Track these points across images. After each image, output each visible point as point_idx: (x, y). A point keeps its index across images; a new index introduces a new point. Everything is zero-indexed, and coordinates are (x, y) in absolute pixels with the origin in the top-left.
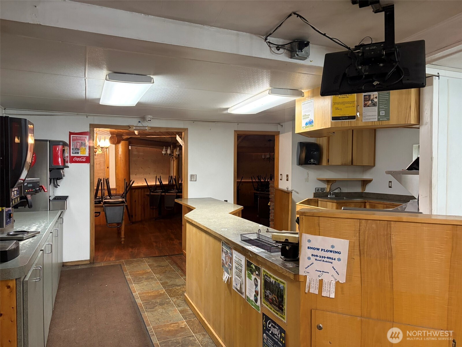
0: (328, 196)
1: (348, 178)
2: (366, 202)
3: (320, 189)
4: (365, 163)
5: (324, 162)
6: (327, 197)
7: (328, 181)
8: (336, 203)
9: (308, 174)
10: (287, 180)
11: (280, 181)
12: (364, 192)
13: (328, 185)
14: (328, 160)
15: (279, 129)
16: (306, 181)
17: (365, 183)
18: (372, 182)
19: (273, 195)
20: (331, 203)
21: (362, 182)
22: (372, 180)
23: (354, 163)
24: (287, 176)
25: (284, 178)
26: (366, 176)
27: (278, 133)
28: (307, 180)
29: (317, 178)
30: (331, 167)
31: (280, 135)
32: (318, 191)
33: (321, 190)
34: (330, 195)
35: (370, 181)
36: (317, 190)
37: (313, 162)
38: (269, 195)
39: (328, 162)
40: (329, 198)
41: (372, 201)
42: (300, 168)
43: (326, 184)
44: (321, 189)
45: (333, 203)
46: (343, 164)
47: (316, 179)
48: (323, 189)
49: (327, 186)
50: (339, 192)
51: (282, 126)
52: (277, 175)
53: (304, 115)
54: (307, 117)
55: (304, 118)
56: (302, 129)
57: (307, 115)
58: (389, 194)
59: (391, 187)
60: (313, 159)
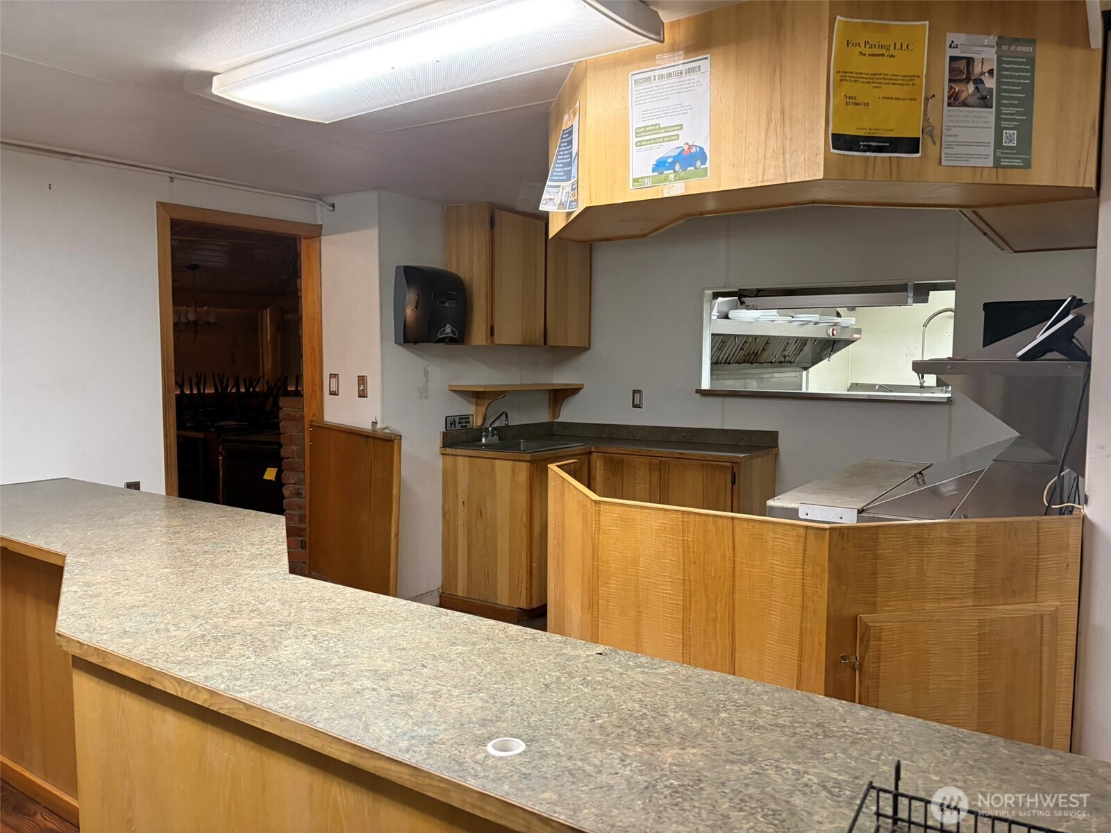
0: (481, 440)
1: (520, 385)
2: (590, 453)
3: (457, 421)
4: (573, 342)
5: (478, 335)
6: (480, 443)
7: (477, 396)
8: (527, 461)
9: (426, 374)
10: (363, 394)
11: (328, 399)
12: (555, 421)
13: (477, 405)
14: (492, 329)
15: (320, 215)
16: (421, 398)
17: (560, 396)
18: (581, 392)
19: (295, 448)
20: (510, 462)
21: (552, 394)
22: (581, 389)
23: (550, 342)
24: (362, 380)
25: (348, 387)
26: (562, 378)
27: (316, 232)
28: (424, 393)
29: (449, 386)
30: (495, 351)
31: (324, 239)
32: (453, 426)
33: (459, 423)
34: (487, 437)
35: (573, 391)
36: (451, 424)
37: (450, 335)
38: (281, 446)
39: (492, 334)
40: (484, 445)
41: (612, 449)
42: (404, 355)
43: (473, 404)
44: (461, 419)
45: (517, 463)
46: (527, 344)
47: (447, 388)
48: (465, 419)
49: (476, 410)
50: (504, 425)
51: (333, 205)
52: (317, 378)
53: (647, 129)
54: (663, 138)
55: (645, 143)
56: (631, 187)
57: (667, 128)
58: (633, 426)
59: (638, 406)
60: (448, 325)
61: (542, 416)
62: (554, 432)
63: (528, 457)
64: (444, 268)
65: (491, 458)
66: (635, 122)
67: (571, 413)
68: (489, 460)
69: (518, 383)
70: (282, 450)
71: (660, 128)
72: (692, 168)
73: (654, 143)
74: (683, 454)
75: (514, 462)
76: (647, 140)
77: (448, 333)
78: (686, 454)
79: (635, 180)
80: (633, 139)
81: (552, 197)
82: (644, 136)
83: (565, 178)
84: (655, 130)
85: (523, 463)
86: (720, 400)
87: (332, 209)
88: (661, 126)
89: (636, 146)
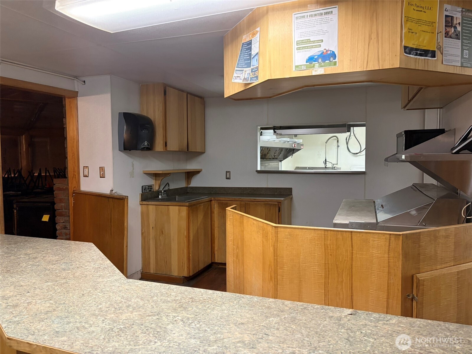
0: (159, 197)
2: (211, 200)
3: (147, 188)
4: (199, 150)
5: (159, 146)
6: (158, 198)
7: (156, 175)
8: (186, 206)
9: (133, 165)
10: (103, 176)
11: (82, 178)
12: (188, 186)
13: (156, 180)
14: (166, 143)
15: (76, 86)
16: (130, 177)
17: (190, 175)
18: (201, 173)
19: (63, 204)
20: (178, 207)
21: (187, 174)
22: (201, 171)
23: (190, 150)
24: (102, 169)
25: (94, 173)
26: (191, 166)
27: (74, 95)
28: (132, 175)
29: (143, 171)
30: (167, 154)
31: (79, 98)
32: (145, 190)
33: (148, 189)
34: (161, 195)
35: (198, 172)
36: (144, 189)
37: (147, 146)
38: (55, 204)
39: (166, 146)
40: (161, 199)
41: (222, 198)
42: (123, 156)
43: (154, 180)
44: (149, 187)
45: (181, 207)
46: (181, 150)
47: (142, 172)
48: (150, 187)
49: (155, 182)
50: (167, 189)
51: (84, 82)
52: (76, 169)
53: (303, 41)
54: (312, 46)
55: (302, 48)
56: (294, 70)
57: (314, 41)
58: (226, 187)
59: (229, 179)
60: (146, 141)
61: (182, 184)
62: (188, 191)
63: (187, 204)
64: (140, 113)
65: (167, 205)
66: (297, 37)
67: (196, 182)
68: (167, 206)
69: (173, 169)
70: (55, 206)
71: (310, 41)
72: (328, 61)
73: (307, 48)
74: (256, 199)
75: (179, 207)
76: (303, 47)
77: (146, 145)
78: (257, 199)
79: (296, 67)
80: (295, 46)
81: (239, 76)
82: (302, 45)
83: (246, 66)
84: (308, 42)
85: (184, 207)
86: (266, 175)
87: (84, 83)
88: (311, 40)
89: (297, 50)
